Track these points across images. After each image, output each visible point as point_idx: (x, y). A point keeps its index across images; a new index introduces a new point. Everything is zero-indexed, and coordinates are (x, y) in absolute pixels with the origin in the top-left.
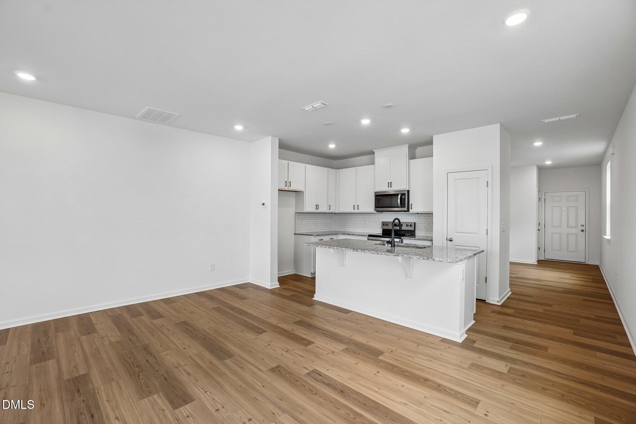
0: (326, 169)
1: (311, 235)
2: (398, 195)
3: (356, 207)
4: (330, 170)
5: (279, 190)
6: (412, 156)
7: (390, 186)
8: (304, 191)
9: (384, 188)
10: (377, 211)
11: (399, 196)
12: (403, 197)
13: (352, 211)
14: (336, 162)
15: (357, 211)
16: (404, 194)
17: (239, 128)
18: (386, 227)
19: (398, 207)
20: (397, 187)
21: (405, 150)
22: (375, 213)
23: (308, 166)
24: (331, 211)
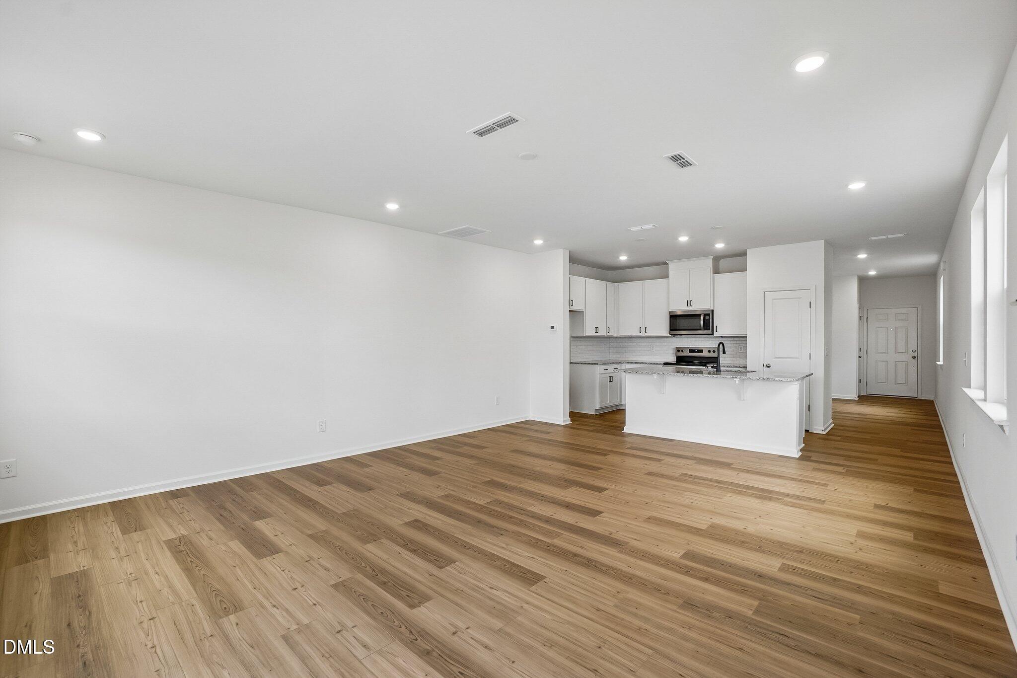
0: (603, 283)
1: (595, 364)
2: (700, 315)
3: (643, 330)
4: (609, 284)
5: (570, 311)
6: (716, 271)
7: (689, 304)
8: (584, 311)
9: (680, 308)
10: (671, 335)
11: (702, 317)
12: (707, 318)
13: (637, 334)
14: (610, 273)
15: (643, 334)
16: (708, 315)
17: (538, 242)
18: (681, 354)
19: (701, 330)
20: (698, 306)
21: (709, 262)
22: (669, 337)
23: (588, 280)
24: (609, 335)
